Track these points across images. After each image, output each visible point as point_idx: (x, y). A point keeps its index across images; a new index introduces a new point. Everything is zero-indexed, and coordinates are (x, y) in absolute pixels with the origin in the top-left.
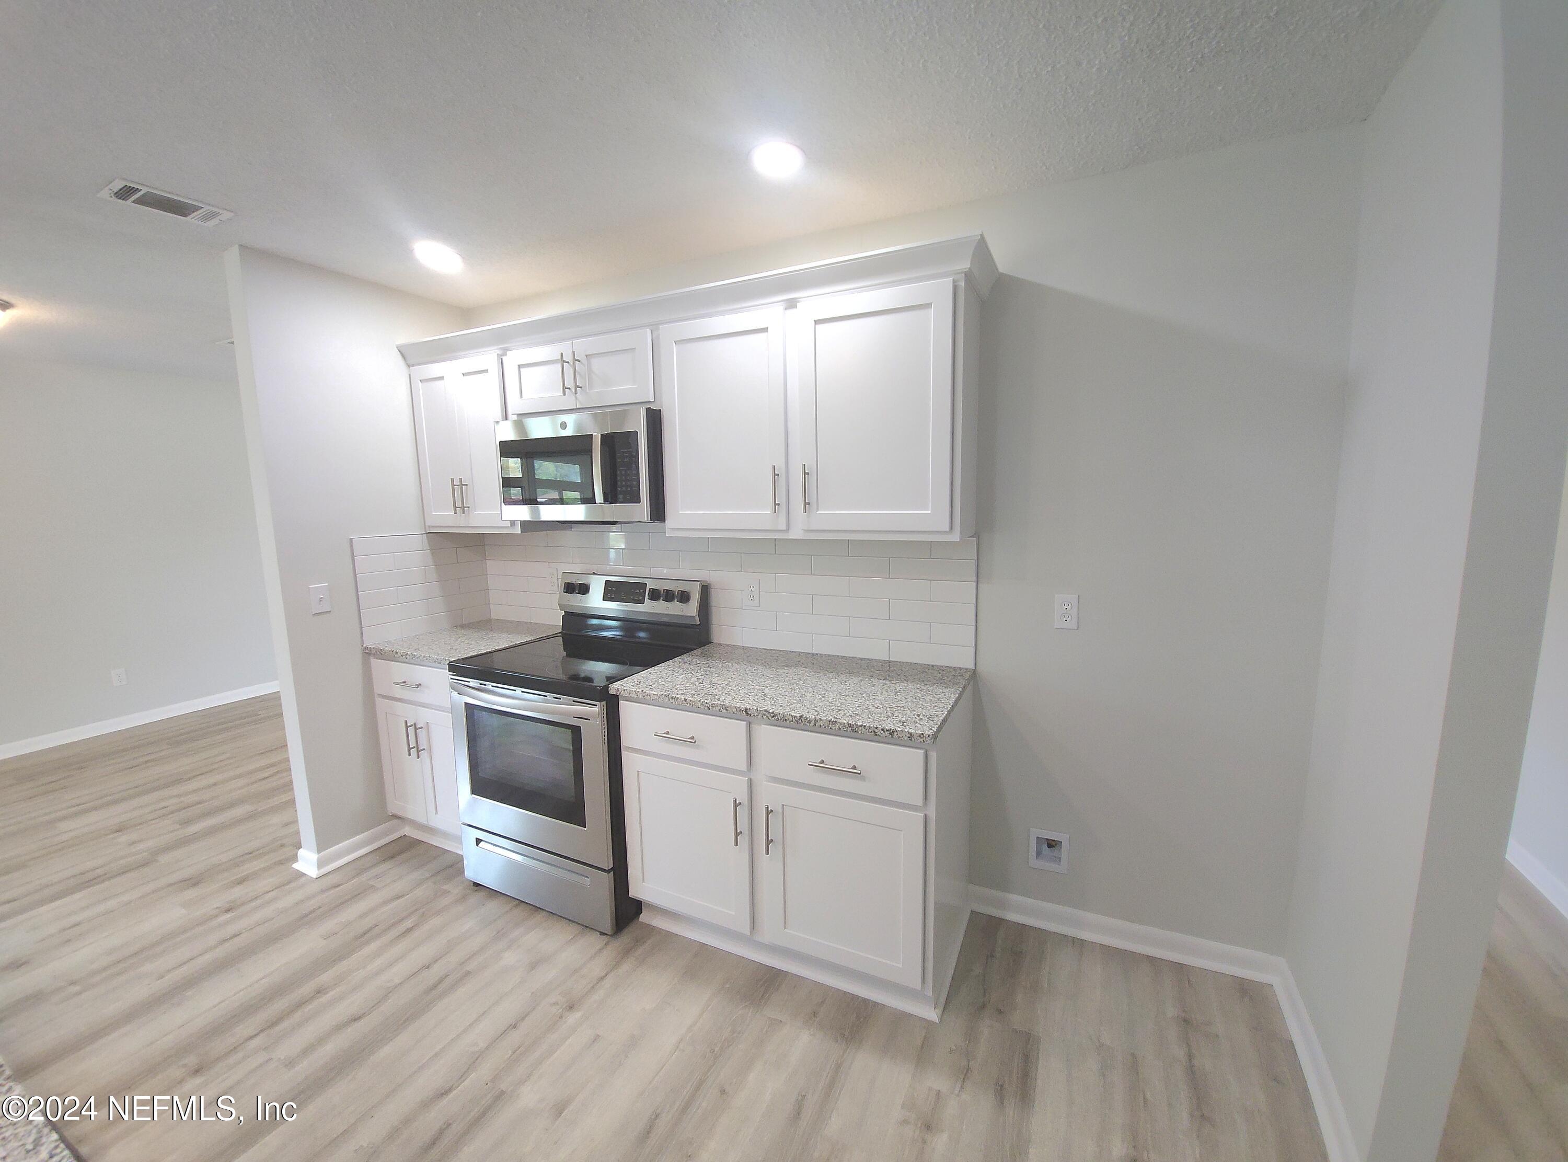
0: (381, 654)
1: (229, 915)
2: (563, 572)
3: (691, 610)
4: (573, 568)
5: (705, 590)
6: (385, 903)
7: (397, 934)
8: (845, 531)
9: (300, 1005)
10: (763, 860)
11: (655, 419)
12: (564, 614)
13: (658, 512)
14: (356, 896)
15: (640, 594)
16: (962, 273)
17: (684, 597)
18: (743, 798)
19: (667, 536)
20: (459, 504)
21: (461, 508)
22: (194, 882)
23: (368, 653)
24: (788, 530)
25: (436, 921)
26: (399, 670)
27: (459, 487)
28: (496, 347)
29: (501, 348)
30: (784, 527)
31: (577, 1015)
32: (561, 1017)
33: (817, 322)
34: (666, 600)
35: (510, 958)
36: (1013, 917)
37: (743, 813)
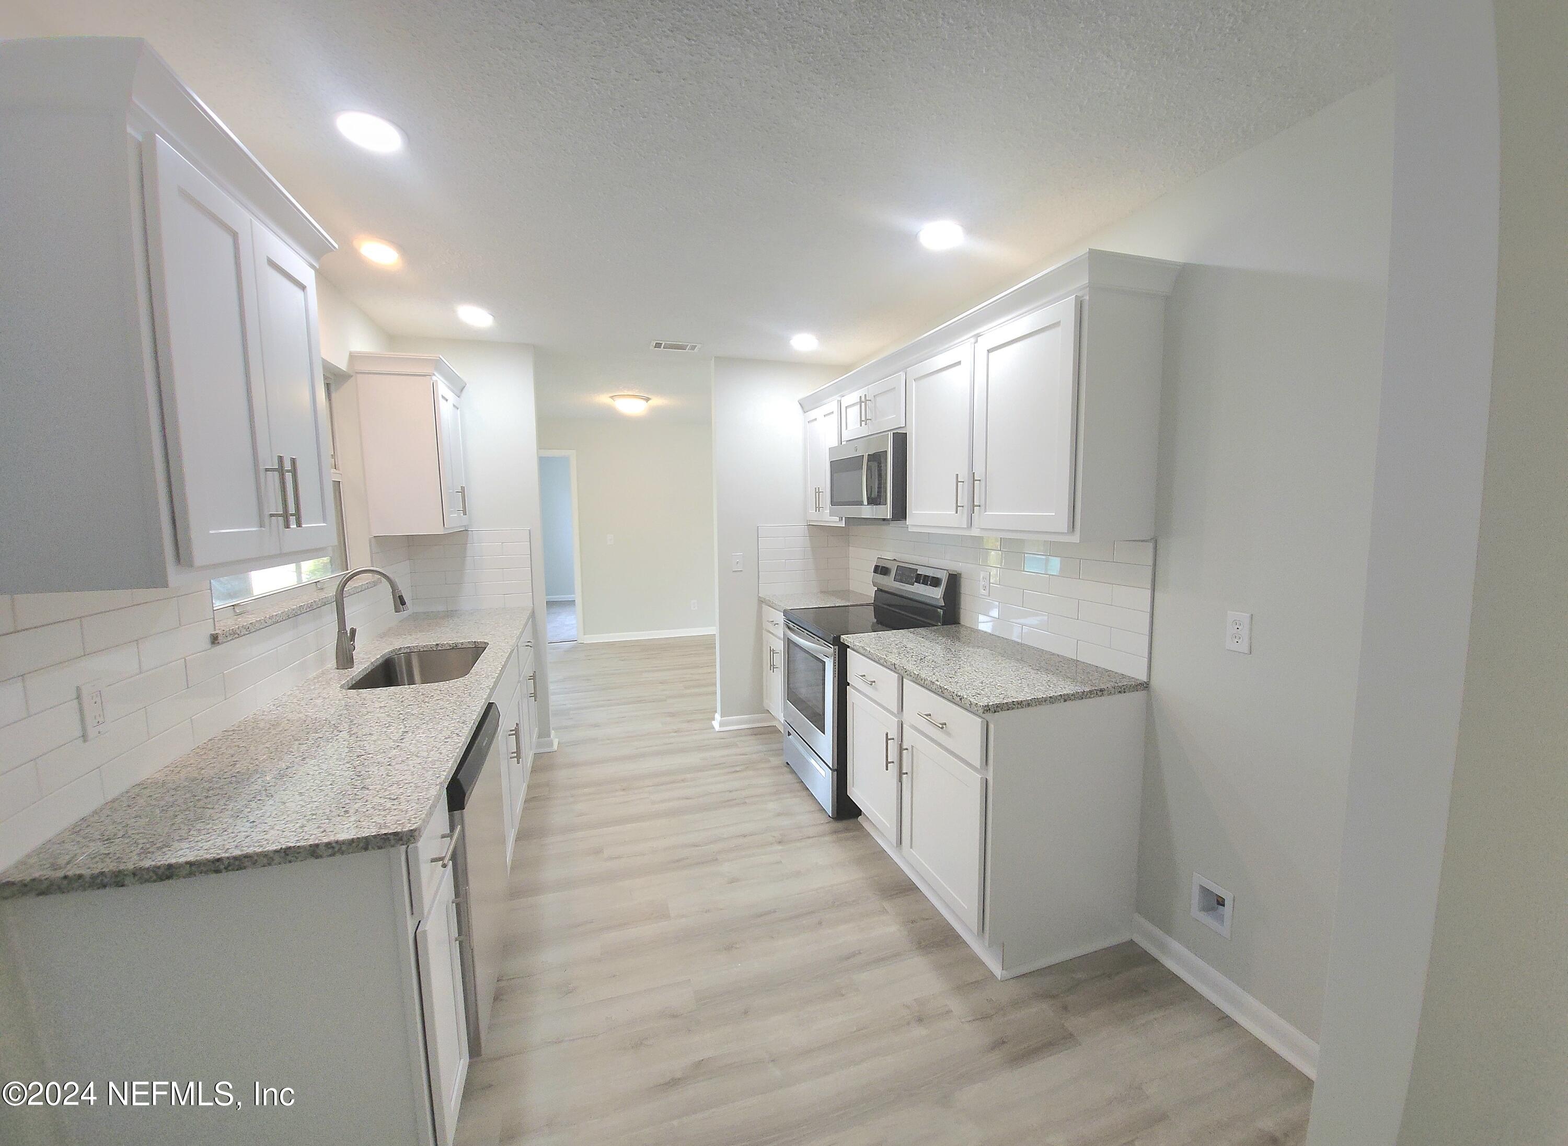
0: (765, 602)
1: (675, 734)
2: (878, 558)
3: (936, 594)
5: (954, 580)
6: (736, 755)
7: (730, 771)
8: (1016, 531)
9: (673, 782)
11: (901, 440)
12: (876, 589)
13: (900, 512)
14: (727, 746)
15: (912, 578)
16: (1087, 287)
17: (935, 582)
18: (895, 734)
19: (909, 530)
21: (819, 508)
22: (672, 715)
23: (761, 601)
24: (971, 528)
25: (751, 773)
27: (819, 493)
28: (837, 396)
29: (840, 396)
30: (965, 525)
31: (780, 847)
32: (771, 844)
33: (989, 351)
34: (926, 584)
35: (772, 806)
36: (1170, 964)
37: (893, 746)
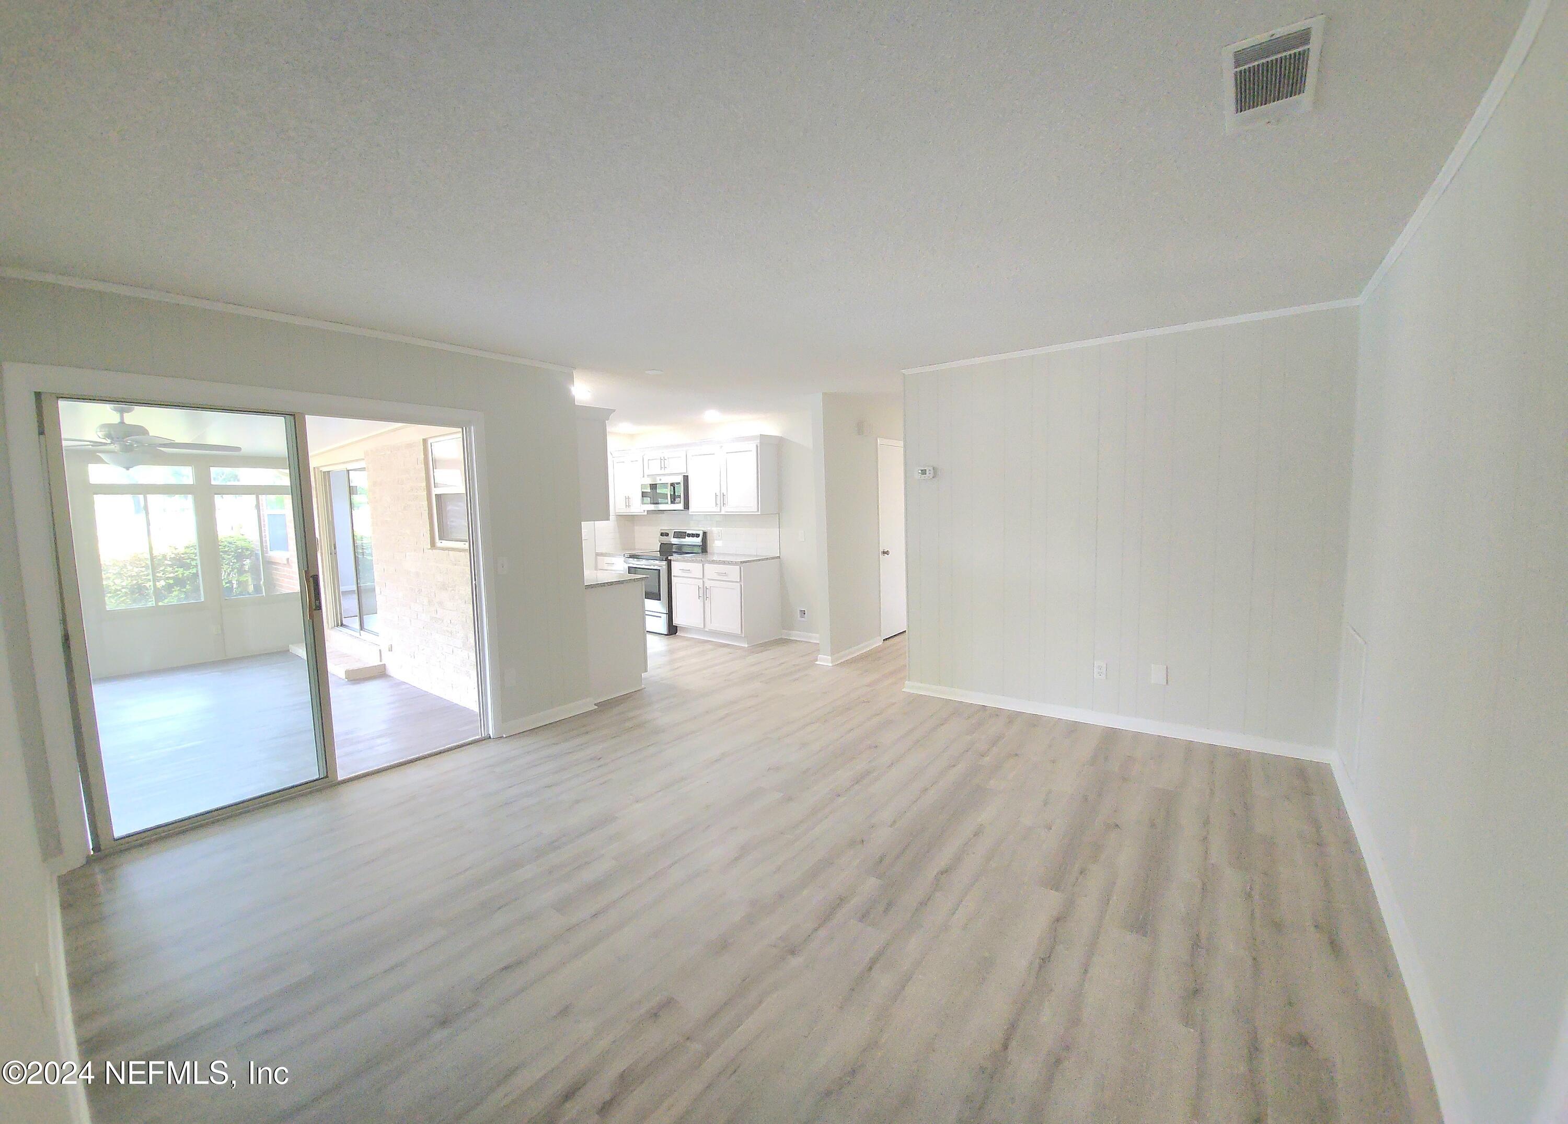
0: (602, 555)
2: (661, 530)
4: (665, 528)
5: (705, 533)
10: (706, 602)
11: (686, 478)
12: (661, 544)
13: (687, 506)
15: (684, 536)
17: (698, 536)
18: (701, 586)
19: (691, 515)
20: (627, 505)
21: (628, 506)
23: (597, 554)
24: (720, 512)
26: (608, 559)
27: (628, 499)
28: (640, 453)
29: (643, 454)
30: (719, 511)
34: (692, 537)
